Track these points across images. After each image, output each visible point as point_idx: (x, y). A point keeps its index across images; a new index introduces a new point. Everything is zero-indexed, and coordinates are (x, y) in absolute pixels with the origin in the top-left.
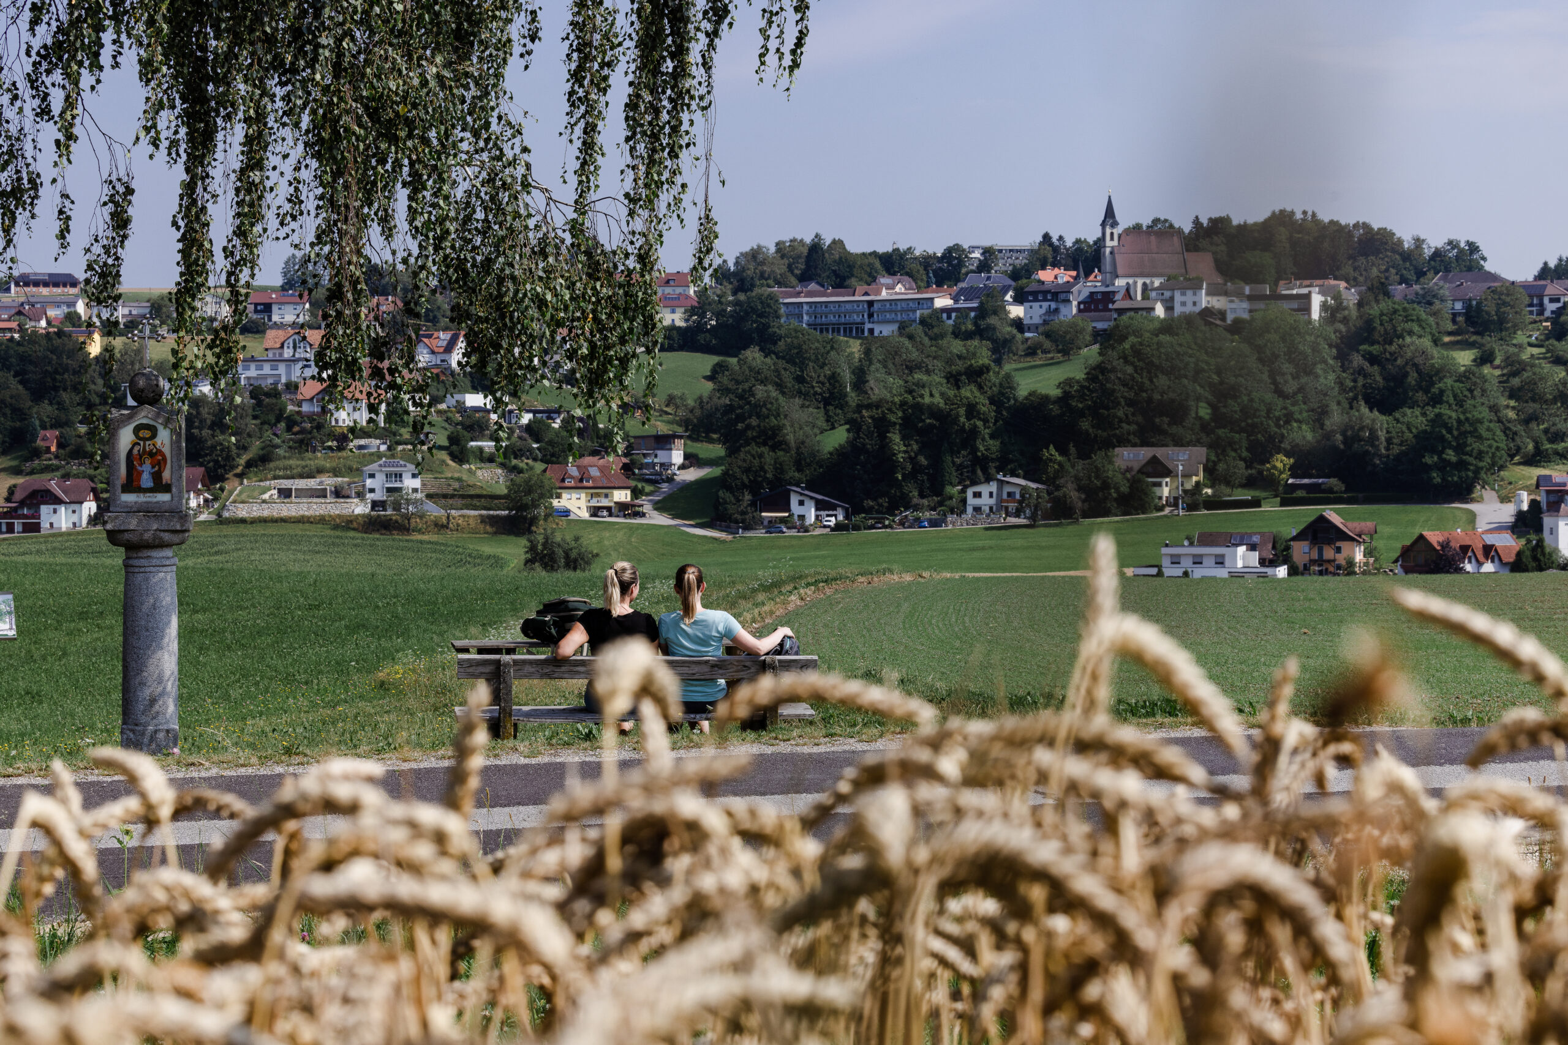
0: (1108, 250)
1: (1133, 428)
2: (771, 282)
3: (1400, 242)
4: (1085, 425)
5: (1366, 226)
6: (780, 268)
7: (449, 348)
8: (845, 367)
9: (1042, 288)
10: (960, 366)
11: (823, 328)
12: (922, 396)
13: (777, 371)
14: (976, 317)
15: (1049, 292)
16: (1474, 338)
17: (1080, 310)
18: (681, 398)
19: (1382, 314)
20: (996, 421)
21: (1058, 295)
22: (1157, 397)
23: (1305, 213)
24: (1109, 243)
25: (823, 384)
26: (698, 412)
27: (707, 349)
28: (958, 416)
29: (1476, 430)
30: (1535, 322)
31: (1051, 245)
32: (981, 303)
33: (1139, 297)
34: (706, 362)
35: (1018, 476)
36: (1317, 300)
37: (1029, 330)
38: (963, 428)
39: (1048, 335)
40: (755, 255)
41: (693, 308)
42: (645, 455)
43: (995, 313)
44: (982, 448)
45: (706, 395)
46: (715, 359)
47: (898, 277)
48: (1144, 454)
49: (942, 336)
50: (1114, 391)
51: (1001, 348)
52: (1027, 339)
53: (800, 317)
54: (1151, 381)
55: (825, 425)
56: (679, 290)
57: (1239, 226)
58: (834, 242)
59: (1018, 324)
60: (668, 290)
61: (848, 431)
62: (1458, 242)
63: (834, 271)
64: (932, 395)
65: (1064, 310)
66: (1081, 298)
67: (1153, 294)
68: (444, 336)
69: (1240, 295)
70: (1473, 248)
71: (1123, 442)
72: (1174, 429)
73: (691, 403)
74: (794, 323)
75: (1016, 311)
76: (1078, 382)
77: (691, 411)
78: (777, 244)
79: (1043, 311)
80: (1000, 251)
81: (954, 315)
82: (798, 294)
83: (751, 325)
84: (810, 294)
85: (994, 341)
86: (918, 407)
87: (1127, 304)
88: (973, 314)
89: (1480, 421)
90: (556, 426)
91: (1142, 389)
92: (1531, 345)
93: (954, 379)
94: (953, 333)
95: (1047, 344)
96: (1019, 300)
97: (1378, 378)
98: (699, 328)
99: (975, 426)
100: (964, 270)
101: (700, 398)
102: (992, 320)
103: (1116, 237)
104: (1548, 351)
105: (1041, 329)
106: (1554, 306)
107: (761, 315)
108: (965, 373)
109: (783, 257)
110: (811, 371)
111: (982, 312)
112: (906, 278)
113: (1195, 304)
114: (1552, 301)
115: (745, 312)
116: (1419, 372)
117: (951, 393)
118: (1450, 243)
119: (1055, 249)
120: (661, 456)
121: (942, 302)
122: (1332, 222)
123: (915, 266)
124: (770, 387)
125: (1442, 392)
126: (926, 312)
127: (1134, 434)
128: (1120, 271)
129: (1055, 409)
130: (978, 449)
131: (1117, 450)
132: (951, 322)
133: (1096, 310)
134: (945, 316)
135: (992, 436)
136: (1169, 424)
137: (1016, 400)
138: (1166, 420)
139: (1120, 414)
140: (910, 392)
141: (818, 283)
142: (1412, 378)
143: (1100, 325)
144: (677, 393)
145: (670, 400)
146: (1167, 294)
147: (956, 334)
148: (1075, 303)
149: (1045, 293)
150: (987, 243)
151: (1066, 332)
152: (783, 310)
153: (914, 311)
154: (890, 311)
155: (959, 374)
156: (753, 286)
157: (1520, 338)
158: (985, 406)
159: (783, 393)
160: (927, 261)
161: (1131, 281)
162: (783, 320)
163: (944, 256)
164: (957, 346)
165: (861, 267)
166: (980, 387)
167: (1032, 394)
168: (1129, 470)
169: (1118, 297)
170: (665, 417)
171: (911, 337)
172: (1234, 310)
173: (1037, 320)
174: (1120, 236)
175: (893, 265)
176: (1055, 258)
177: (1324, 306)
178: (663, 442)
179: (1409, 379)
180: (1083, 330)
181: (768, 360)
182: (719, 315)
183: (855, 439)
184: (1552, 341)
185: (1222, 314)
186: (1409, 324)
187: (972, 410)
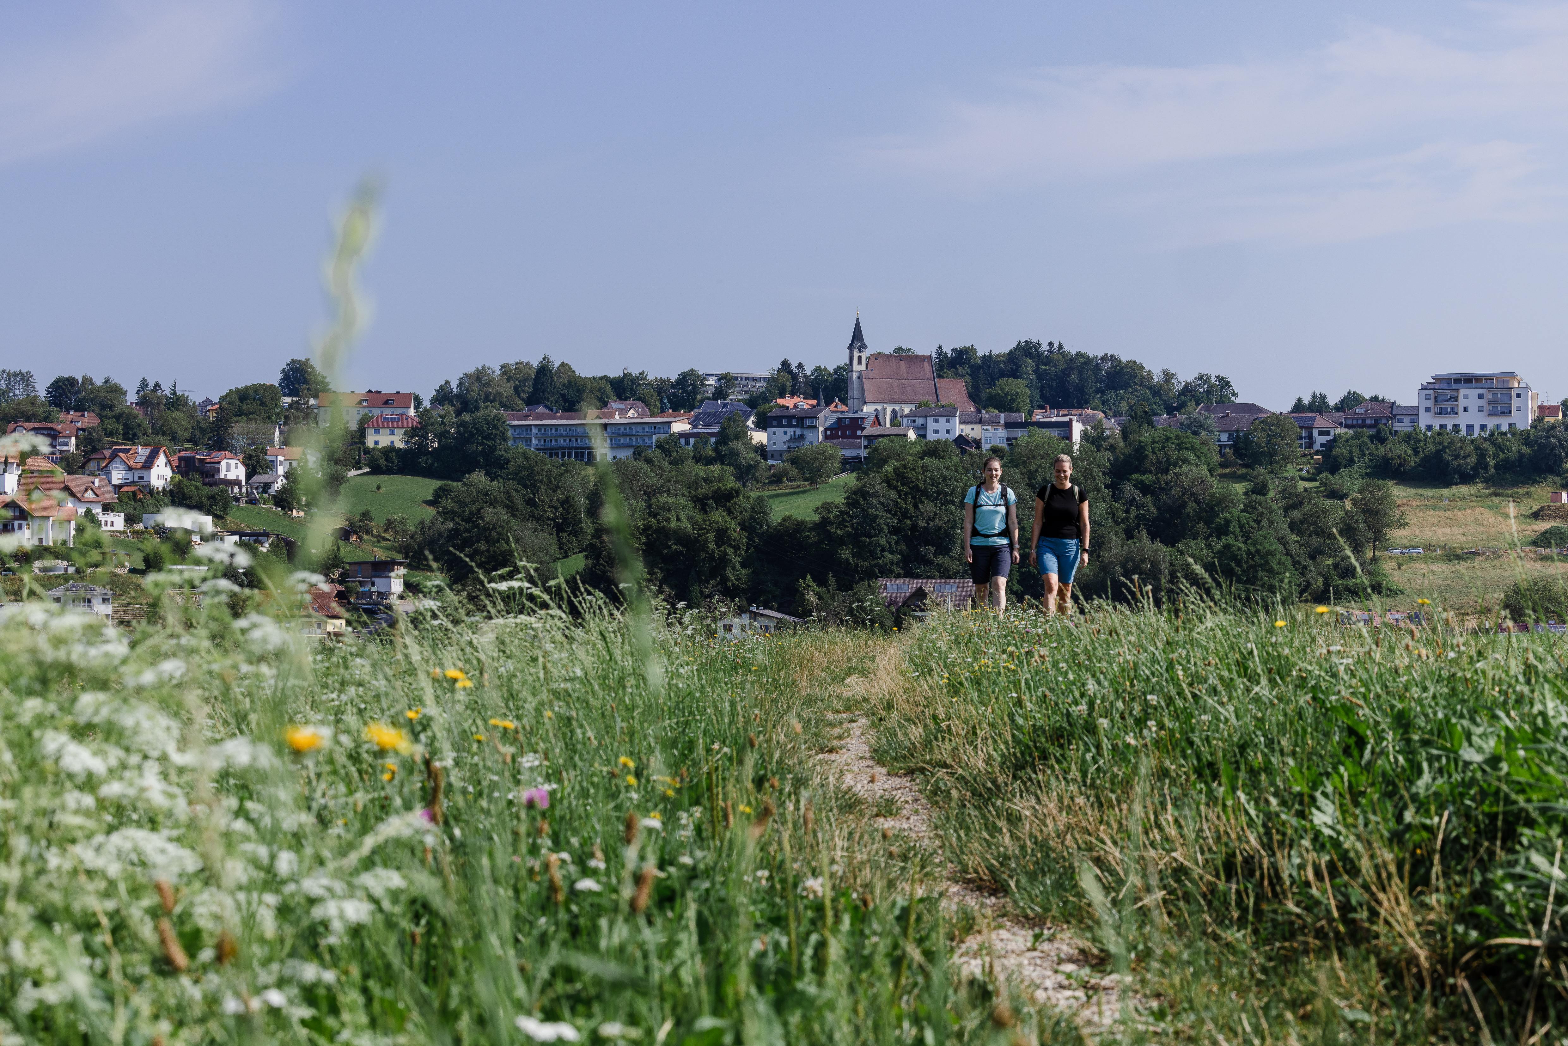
0: (855, 375)
1: (897, 557)
2: (496, 404)
3: (1150, 375)
4: (845, 553)
5: (1114, 358)
6: (507, 389)
7: (148, 464)
8: (580, 491)
9: (787, 413)
10: (705, 489)
11: (552, 453)
12: (668, 520)
13: (507, 492)
14: (716, 443)
15: (794, 417)
16: (1243, 471)
17: (826, 437)
18: (401, 523)
19: (1154, 442)
20: (748, 549)
21: (804, 421)
22: (923, 524)
23: (1051, 344)
24: (856, 367)
25: (556, 508)
26: (419, 538)
27: (428, 473)
28: (706, 541)
29: (1267, 562)
30: (1305, 455)
31: (790, 372)
32: (723, 428)
33: (888, 424)
34: (428, 487)
35: (771, 609)
36: (1077, 429)
37: (772, 457)
38: (711, 557)
39: (794, 462)
40: (479, 376)
41: (414, 429)
42: (361, 583)
43: (737, 437)
44: (732, 578)
45: (428, 520)
46: (437, 483)
47: (631, 402)
48: (909, 585)
49: (681, 461)
50: (876, 516)
51: (745, 473)
52: (771, 467)
53: (528, 440)
54: (916, 506)
55: (557, 553)
56: (397, 411)
57: (984, 357)
58: (563, 365)
59: (761, 450)
60: (387, 411)
61: (586, 557)
62: (1209, 378)
63: (563, 396)
64: (678, 519)
65: (809, 436)
66: (827, 425)
67: (905, 421)
68: (143, 451)
69: (995, 423)
70: (1224, 383)
71: (885, 572)
72: (941, 559)
73: (411, 528)
74: (522, 447)
75: (759, 437)
76: (837, 507)
77: (412, 537)
78: (502, 367)
79: (787, 437)
80: (736, 378)
81: (692, 440)
82: (526, 417)
83: (475, 448)
84: (537, 418)
85: (738, 467)
86: (663, 532)
87: (877, 431)
88: (713, 440)
89: (1271, 553)
90: (264, 550)
91: (905, 515)
92: (1303, 479)
93: (701, 503)
94: (694, 457)
95: (793, 471)
96: (763, 424)
97: (1152, 509)
98: (421, 448)
99: (725, 553)
100: (699, 397)
101: (422, 523)
102: (735, 445)
103: (864, 361)
104: (1322, 484)
105: (786, 456)
106: (1324, 439)
107: (488, 437)
108: (713, 497)
109: (508, 380)
110: (544, 495)
111: (723, 438)
112: (639, 403)
113: (948, 432)
114: (1321, 433)
115: (467, 434)
116: (1197, 501)
117: (699, 517)
118: (1201, 377)
119: (795, 377)
120: (379, 584)
121: (680, 426)
122: (1079, 354)
123: (648, 391)
124: (500, 509)
125: (1228, 522)
126: (663, 437)
127: (897, 564)
128: (868, 397)
129: (813, 537)
130: (728, 579)
131: (880, 581)
132: (690, 447)
133: (844, 437)
134: (683, 441)
135: (743, 565)
136: (935, 555)
137: (768, 526)
138: (932, 549)
139: (883, 541)
140: (655, 516)
141: (546, 407)
142: (1191, 507)
143: (849, 453)
144: (397, 517)
145: (389, 525)
146: (919, 421)
147: (697, 459)
148: (821, 429)
149: (790, 418)
150: (723, 371)
151: (815, 459)
152: (510, 433)
153: (650, 436)
154: (625, 436)
155: (707, 497)
156: (477, 408)
157: (1291, 471)
158: (736, 533)
159: (514, 516)
160: (661, 387)
161: (879, 408)
162: (510, 443)
163: (678, 382)
164: (700, 470)
165: (591, 391)
166: (730, 512)
167: (786, 519)
168: (892, 602)
169: (867, 423)
170: (384, 544)
171: (649, 461)
172: (988, 438)
173: (781, 447)
174: (868, 359)
175: (624, 390)
176: (794, 386)
177: (1085, 435)
178: (382, 568)
179: (1188, 510)
180: (832, 456)
181: (495, 484)
182: (441, 436)
183: (594, 566)
184: (1326, 474)
185: (978, 443)
186: (1184, 453)
187: (722, 536)
